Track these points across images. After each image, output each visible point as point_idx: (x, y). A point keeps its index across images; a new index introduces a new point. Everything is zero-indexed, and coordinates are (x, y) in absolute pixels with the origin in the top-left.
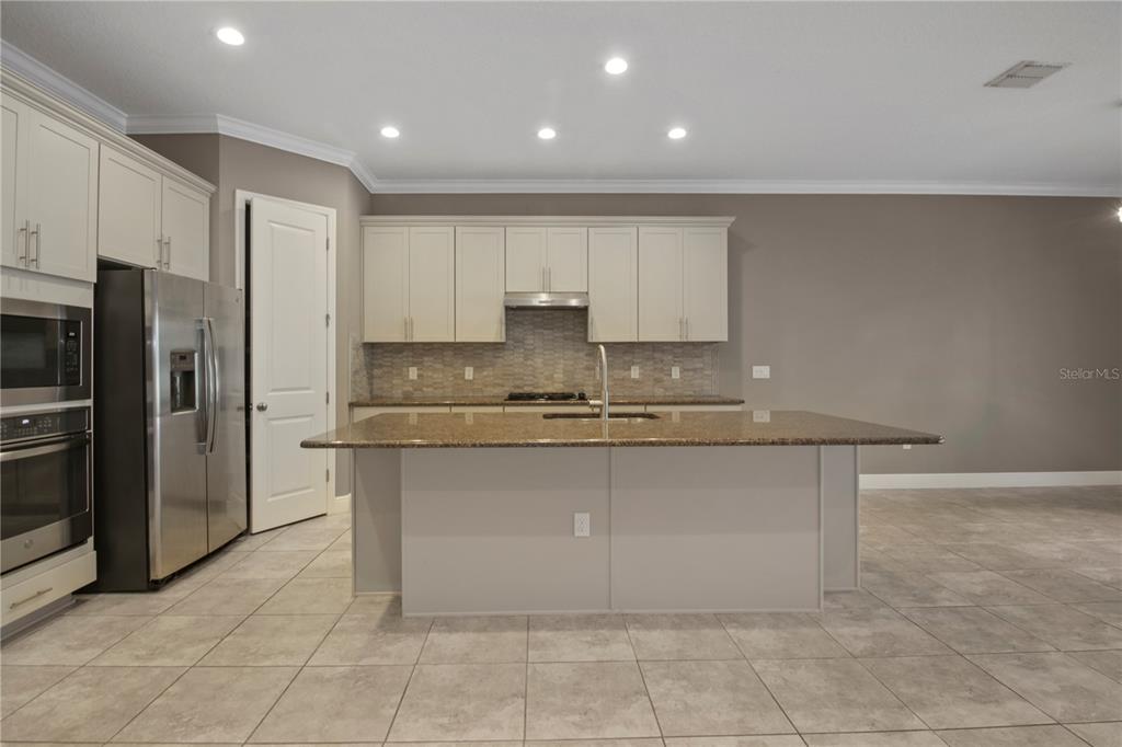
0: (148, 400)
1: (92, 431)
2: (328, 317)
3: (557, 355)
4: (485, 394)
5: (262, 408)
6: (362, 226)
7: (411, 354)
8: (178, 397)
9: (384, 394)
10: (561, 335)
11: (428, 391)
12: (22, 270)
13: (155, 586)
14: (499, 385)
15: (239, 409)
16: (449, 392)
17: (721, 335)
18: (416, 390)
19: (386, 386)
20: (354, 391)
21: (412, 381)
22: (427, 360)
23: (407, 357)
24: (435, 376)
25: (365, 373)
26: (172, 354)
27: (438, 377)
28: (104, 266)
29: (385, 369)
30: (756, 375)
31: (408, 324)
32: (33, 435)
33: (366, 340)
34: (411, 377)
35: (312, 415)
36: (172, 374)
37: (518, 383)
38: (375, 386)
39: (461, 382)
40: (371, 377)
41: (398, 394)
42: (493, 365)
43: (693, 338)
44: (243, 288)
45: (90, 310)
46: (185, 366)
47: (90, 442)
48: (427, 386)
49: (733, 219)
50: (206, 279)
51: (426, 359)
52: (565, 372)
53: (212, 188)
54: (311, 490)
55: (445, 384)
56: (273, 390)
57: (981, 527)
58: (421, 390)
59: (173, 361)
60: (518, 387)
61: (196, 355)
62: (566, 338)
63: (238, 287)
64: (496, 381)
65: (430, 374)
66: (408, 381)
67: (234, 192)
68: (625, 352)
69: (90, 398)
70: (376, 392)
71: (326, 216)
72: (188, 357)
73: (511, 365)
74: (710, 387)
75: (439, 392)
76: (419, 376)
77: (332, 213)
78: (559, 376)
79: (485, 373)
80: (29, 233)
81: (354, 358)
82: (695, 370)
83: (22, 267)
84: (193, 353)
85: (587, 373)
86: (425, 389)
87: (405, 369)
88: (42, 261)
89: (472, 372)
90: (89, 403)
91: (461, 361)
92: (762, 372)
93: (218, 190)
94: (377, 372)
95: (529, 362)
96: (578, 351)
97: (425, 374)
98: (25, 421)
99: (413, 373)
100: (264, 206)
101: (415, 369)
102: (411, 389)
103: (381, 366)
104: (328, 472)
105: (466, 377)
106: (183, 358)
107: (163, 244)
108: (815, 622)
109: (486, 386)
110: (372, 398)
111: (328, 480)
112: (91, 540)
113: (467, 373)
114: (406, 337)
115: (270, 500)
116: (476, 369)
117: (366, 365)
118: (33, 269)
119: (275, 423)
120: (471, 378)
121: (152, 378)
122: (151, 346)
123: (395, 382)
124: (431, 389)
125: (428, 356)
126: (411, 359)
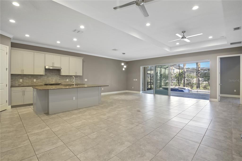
2: (7, 68)
3: (53, 77)
4: (39, 84)
10: (54, 74)
14: (42, 82)
16: (30, 84)
17: (81, 75)
18: (22, 84)
19: (14, 83)
21: (21, 82)
22: (25, 78)
23: (20, 77)
27: (27, 81)
29: (13, 80)
30: (85, 80)
31: (23, 71)
33: (12, 73)
34: (20, 81)
35: (3, 89)
37: (46, 82)
39: (33, 82)
41: (17, 85)
42: (40, 79)
43: (77, 75)
48: (25, 83)
49: (83, 58)
51: (24, 78)
52: (55, 80)
55: (29, 82)
57: (110, 97)
58: (23, 84)
60: (46, 83)
62: (55, 74)
64: (41, 82)
65: (25, 81)
66: (20, 82)
68: (66, 77)
71: (7, 47)
73: (44, 79)
74: (79, 83)
75: (28, 84)
76: (22, 81)
78: (54, 81)
79: (38, 80)
82: (77, 80)
85: (59, 80)
86: (24, 84)
87: (19, 80)
89: (35, 80)
91: (33, 78)
92: (86, 80)
95: (48, 78)
96: (58, 76)
99: (21, 80)
102: (20, 84)
105: (34, 81)
108: (98, 105)
109: (39, 83)
111: (7, 102)
113: (34, 80)
114: (22, 73)
120: (35, 81)
123: (16, 82)
124: (26, 84)
125: (25, 77)
126: (20, 78)
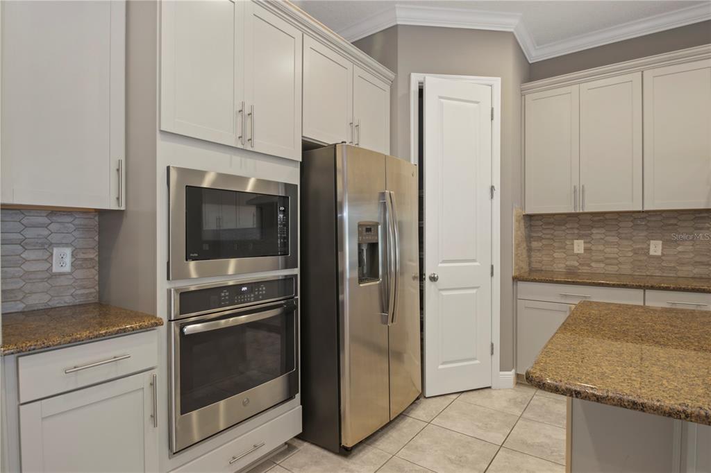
0: (340, 269)
1: (299, 297)
2: (492, 188)
4: (680, 274)
5: (433, 279)
6: (523, 95)
7: (577, 226)
8: (365, 268)
9: (543, 268)
11: (598, 267)
12: (242, 149)
13: (346, 452)
14: (702, 263)
15: (414, 278)
16: (626, 269)
18: (582, 265)
19: (546, 259)
20: (516, 264)
22: (597, 233)
23: (572, 228)
24: (607, 250)
25: (525, 245)
26: (360, 225)
27: (611, 251)
28: (309, 147)
29: (545, 242)
31: (578, 192)
32: (250, 302)
33: (529, 211)
34: (576, 251)
35: (477, 288)
36: (360, 245)
38: (533, 259)
39: (645, 259)
40: (530, 250)
41: (560, 268)
44: (417, 163)
45: (297, 185)
46: (370, 239)
47: (297, 307)
50: (387, 153)
51: (594, 231)
53: (391, 75)
54: (477, 362)
55: (621, 259)
56: (444, 262)
58: (589, 265)
59: (360, 233)
61: (380, 227)
63: (413, 163)
64: (697, 259)
65: (601, 247)
66: (572, 255)
67: (410, 76)
69: (297, 267)
70: (535, 265)
71: (491, 86)
72: (372, 229)
75: (612, 269)
77: (497, 81)
79: (680, 248)
80: (246, 115)
81: (516, 230)
83: (240, 146)
84: (377, 225)
86: (593, 264)
87: (568, 242)
88: (256, 141)
90: (297, 271)
91: (645, 233)
93: (396, 76)
94: (535, 244)
97: (593, 248)
98: (244, 289)
99: (579, 246)
100: (435, 85)
101: (581, 242)
102: (577, 264)
103: (540, 239)
104: (492, 345)
105: (652, 253)
106: (369, 230)
107: (354, 126)
110: (531, 271)
111: (492, 353)
112: (298, 396)
113: (652, 247)
114: (575, 207)
115: (441, 367)
116: (666, 243)
117: (526, 237)
118: (249, 148)
119: (444, 293)
120: (659, 253)
121: (343, 249)
122: (342, 218)
123: (556, 255)
124: (602, 265)
125: (598, 228)
126: (576, 231)
